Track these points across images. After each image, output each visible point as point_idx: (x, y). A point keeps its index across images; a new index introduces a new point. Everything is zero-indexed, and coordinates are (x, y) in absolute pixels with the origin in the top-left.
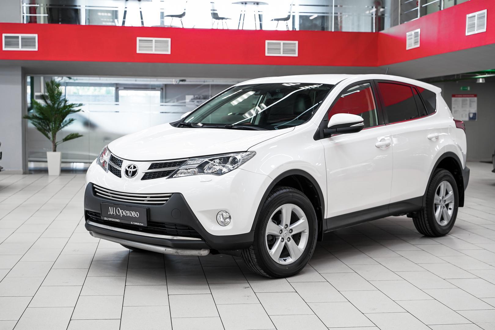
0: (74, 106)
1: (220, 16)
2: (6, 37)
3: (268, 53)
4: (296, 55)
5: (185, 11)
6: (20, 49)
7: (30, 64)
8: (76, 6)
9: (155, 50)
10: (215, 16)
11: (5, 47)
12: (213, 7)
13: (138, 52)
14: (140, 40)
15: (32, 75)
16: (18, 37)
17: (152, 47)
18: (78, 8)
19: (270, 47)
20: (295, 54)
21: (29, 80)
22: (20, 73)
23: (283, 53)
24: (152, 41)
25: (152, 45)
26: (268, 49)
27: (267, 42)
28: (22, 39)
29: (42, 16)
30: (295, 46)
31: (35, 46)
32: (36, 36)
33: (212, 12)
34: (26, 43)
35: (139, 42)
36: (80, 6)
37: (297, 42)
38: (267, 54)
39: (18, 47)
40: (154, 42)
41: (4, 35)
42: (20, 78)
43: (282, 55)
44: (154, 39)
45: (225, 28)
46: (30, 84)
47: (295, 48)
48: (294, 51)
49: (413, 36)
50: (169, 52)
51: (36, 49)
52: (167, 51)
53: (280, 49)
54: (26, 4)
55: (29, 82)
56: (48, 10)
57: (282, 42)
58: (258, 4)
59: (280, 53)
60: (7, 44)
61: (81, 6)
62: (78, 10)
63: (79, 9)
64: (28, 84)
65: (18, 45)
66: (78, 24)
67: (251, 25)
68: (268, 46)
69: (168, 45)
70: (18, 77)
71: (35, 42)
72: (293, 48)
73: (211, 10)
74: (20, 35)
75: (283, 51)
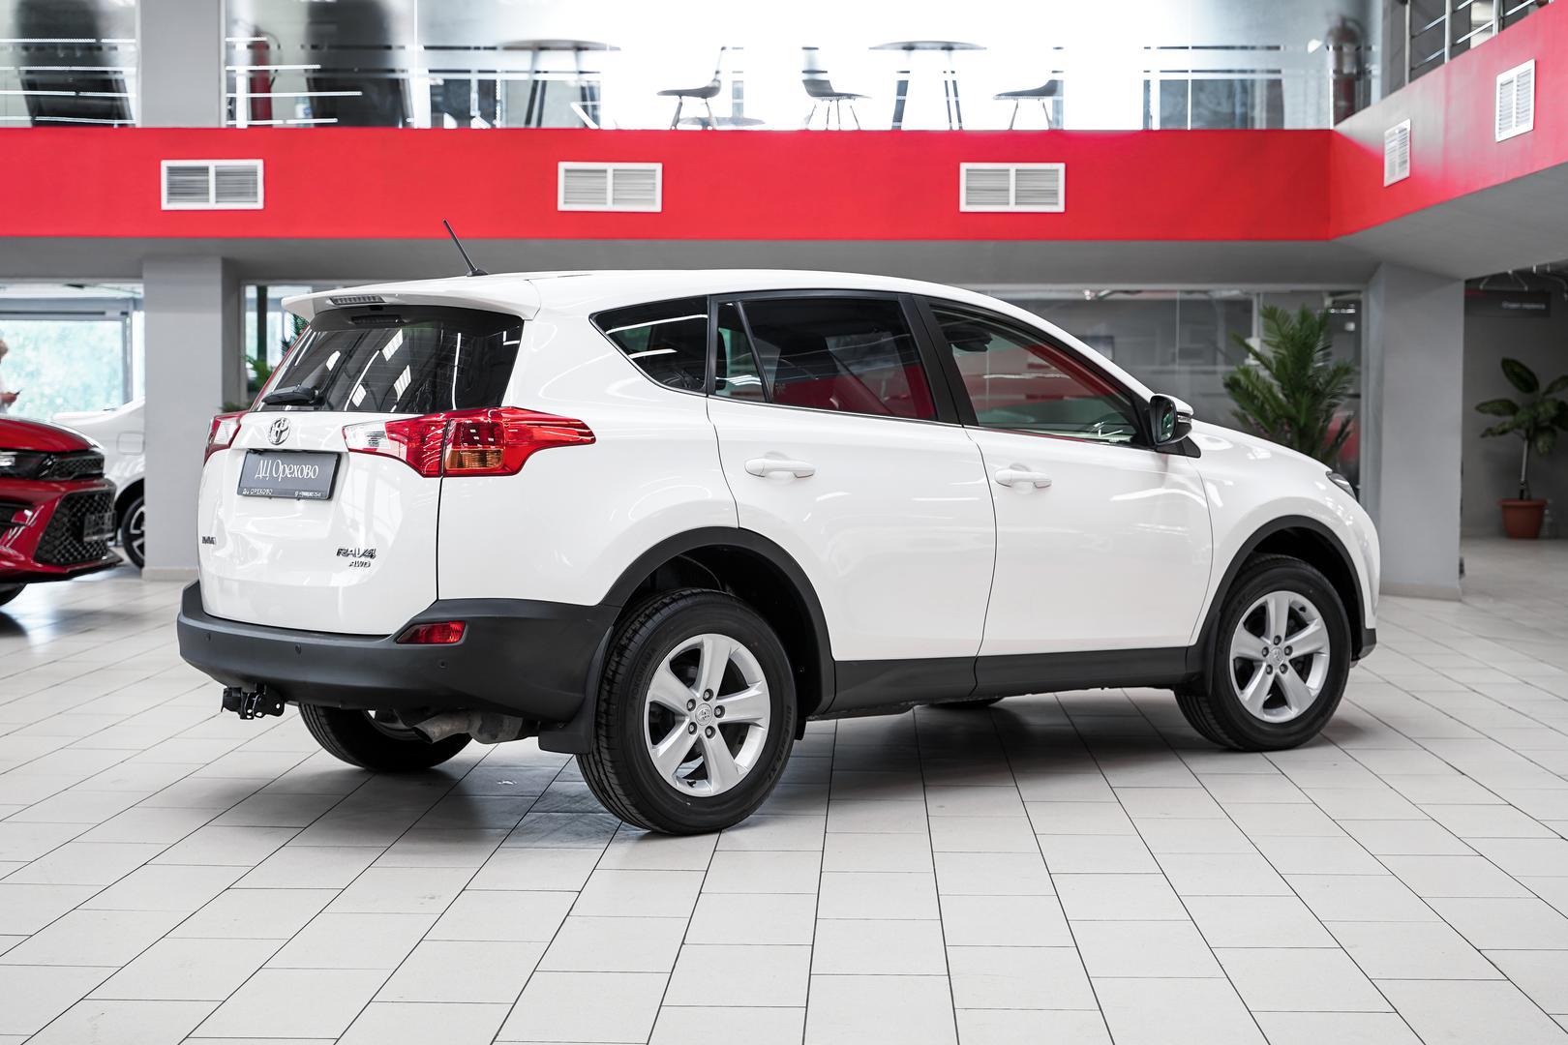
1: (836, 89)
2: (172, 171)
3: (968, 203)
4: (1060, 208)
5: (719, 77)
6: (212, 204)
7: (247, 249)
8: (393, 71)
9: (615, 201)
10: (819, 88)
11: (169, 201)
12: (811, 61)
13: (562, 206)
14: (567, 171)
15: (262, 283)
16: (205, 170)
17: (604, 190)
18: (399, 76)
19: (976, 184)
20: (1056, 204)
21: (251, 292)
22: (217, 277)
23: (1017, 203)
24: (605, 171)
25: (605, 183)
26: (968, 189)
27: (964, 167)
28: (218, 174)
29: (293, 108)
30: (1057, 180)
31: (255, 194)
32: (258, 164)
33: (806, 77)
34: (230, 184)
35: (566, 177)
36: (403, 71)
37: (1061, 167)
38: (964, 207)
39: (207, 201)
40: (610, 174)
41: (165, 164)
42: (216, 291)
43: (1012, 208)
44: (610, 167)
45: (849, 125)
46: (255, 305)
47: (1057, 187)
48: (1055, 193)
49: (1397, 137)
50: (657, 208)
51: (259, 205)
52: (653, 201)
53: (1007, 190)
54: (235, 71)
55: (251, 300)
56: (312, 84)
57: (1013, 167)
58: (948, 47)
59: (1008, 204)
60: (173, 193)
61: (411, 71)
62: (401, 82)
63: (403, 80)
64: (248, 306)
65: (205, 192)
66: (400, 126)
67: (926, 116)
68: (967, 180)
69: (654, 185)
70: (212, 288)
71: (255, 183)
72: (1047, 185)
73: (804, 72)
74: (212, 165)
75: (1017, 197)
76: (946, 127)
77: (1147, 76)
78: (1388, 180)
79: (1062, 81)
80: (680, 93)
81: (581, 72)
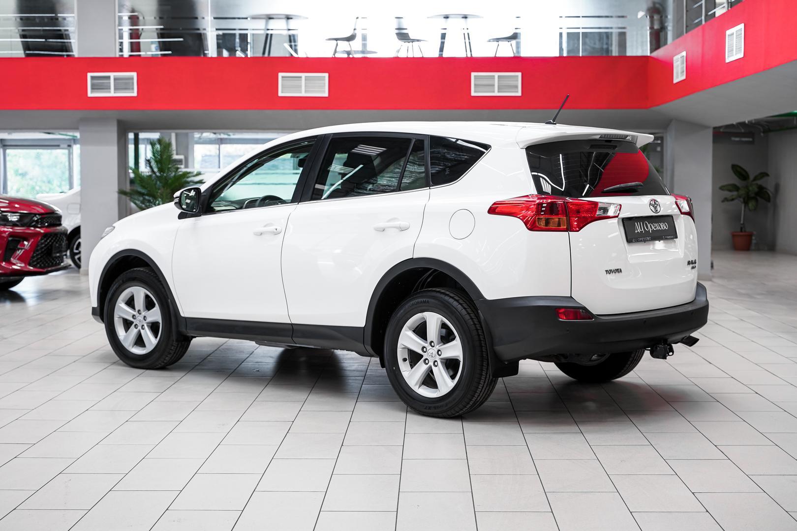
0: (190, 175)
1: (412, 37)
2: (92, 78)
3: (475, 92)
4: (519, 94)
5: (356, 31)
6: (112, 93)
7: (129, 115)
8: (198, 29)
9: (306, 91)
10: (403, 36)
11: (92, 92)
12: (399, 23)
13: (280, 94)
14: (283, 77)
15: (136, 131)
16: (109, 78)
17: (301, 86)
18: (202, 32)
19: (479, 82)
20: (517, 92)
21: (131, 136)
22: (115, 129)
23: (499, 92)
24: (301, 77)
25: (301, 83)
26: (475, 85)
27: (473, 74)
28: (115, 79)
29: (150, 47)
30: (517, 80)
31: (133, 89)
32: (134, 75)
33: (397, 31)
34: (121, 84)
35: (282, 80)
36: (205, 29)
37: (519, 74)
38: (473, 94)
39: (110, 92)
40: (303, 79)
41: (89, 75)
42: (114, 136)
43: (496, 94)
44: (303, 75)
45: (418, 55)
46: (133, 142)
47: (518, 83)
48: (516, 87)
49: (680, 60)
50: (326, 94)
51: (135, 94)
52: (324, 92)
53: (494, 85)
54: (122, 29)
55: (131, 139)
56: (160, 35)
57: (496, 74)
58: (465, 17)
59: (494, 92)
60: (94, 88)
61: (207, 29)
62: (202, 35)
63: (204, 34)
64: (130, 142)
65: (109, 88)
66: (202, 56)
67: (455, 50)
68: (475, 80)
69: (324, 84)
70: (112, 134)
71: (133, 83)
72: (512, 83)
73: (396, 29)
74: (112, 75)
75: (499, 88)
76: (464, 56)
77: (561, 31)
78: (675, 81)
79: (520, 33)
80: (337, 40)
81: (289, 30)
